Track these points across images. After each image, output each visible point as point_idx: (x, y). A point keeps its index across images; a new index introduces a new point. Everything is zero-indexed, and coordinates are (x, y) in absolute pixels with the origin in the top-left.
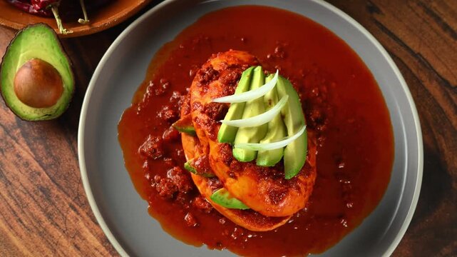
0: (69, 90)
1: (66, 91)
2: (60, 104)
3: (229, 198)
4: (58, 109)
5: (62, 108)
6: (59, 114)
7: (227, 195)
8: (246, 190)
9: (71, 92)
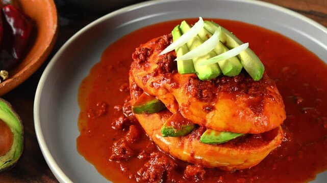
0: (18, 132)
1: (16, 135)
2: (15, 149)
3: (217, 135)
4: (15, 152)
5: (18, 150)
6: (18, 156)
7: (213, 133)
8: (228, 113)
9: (21, 133)
